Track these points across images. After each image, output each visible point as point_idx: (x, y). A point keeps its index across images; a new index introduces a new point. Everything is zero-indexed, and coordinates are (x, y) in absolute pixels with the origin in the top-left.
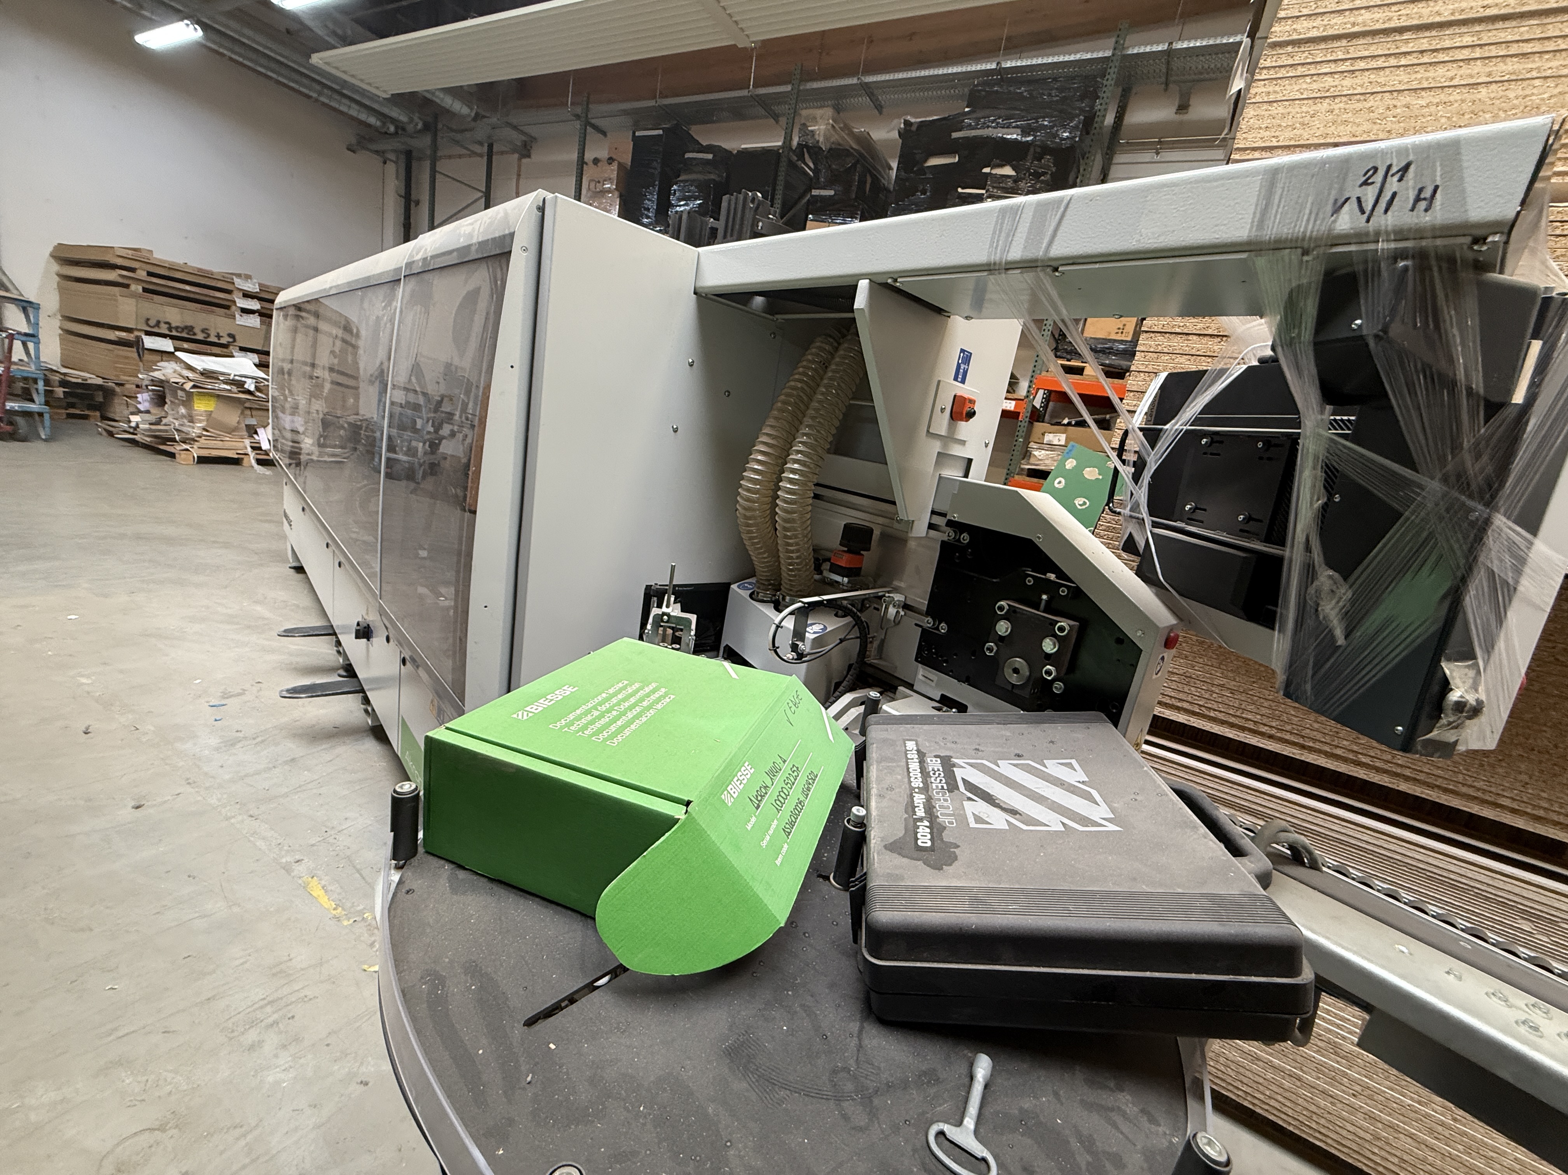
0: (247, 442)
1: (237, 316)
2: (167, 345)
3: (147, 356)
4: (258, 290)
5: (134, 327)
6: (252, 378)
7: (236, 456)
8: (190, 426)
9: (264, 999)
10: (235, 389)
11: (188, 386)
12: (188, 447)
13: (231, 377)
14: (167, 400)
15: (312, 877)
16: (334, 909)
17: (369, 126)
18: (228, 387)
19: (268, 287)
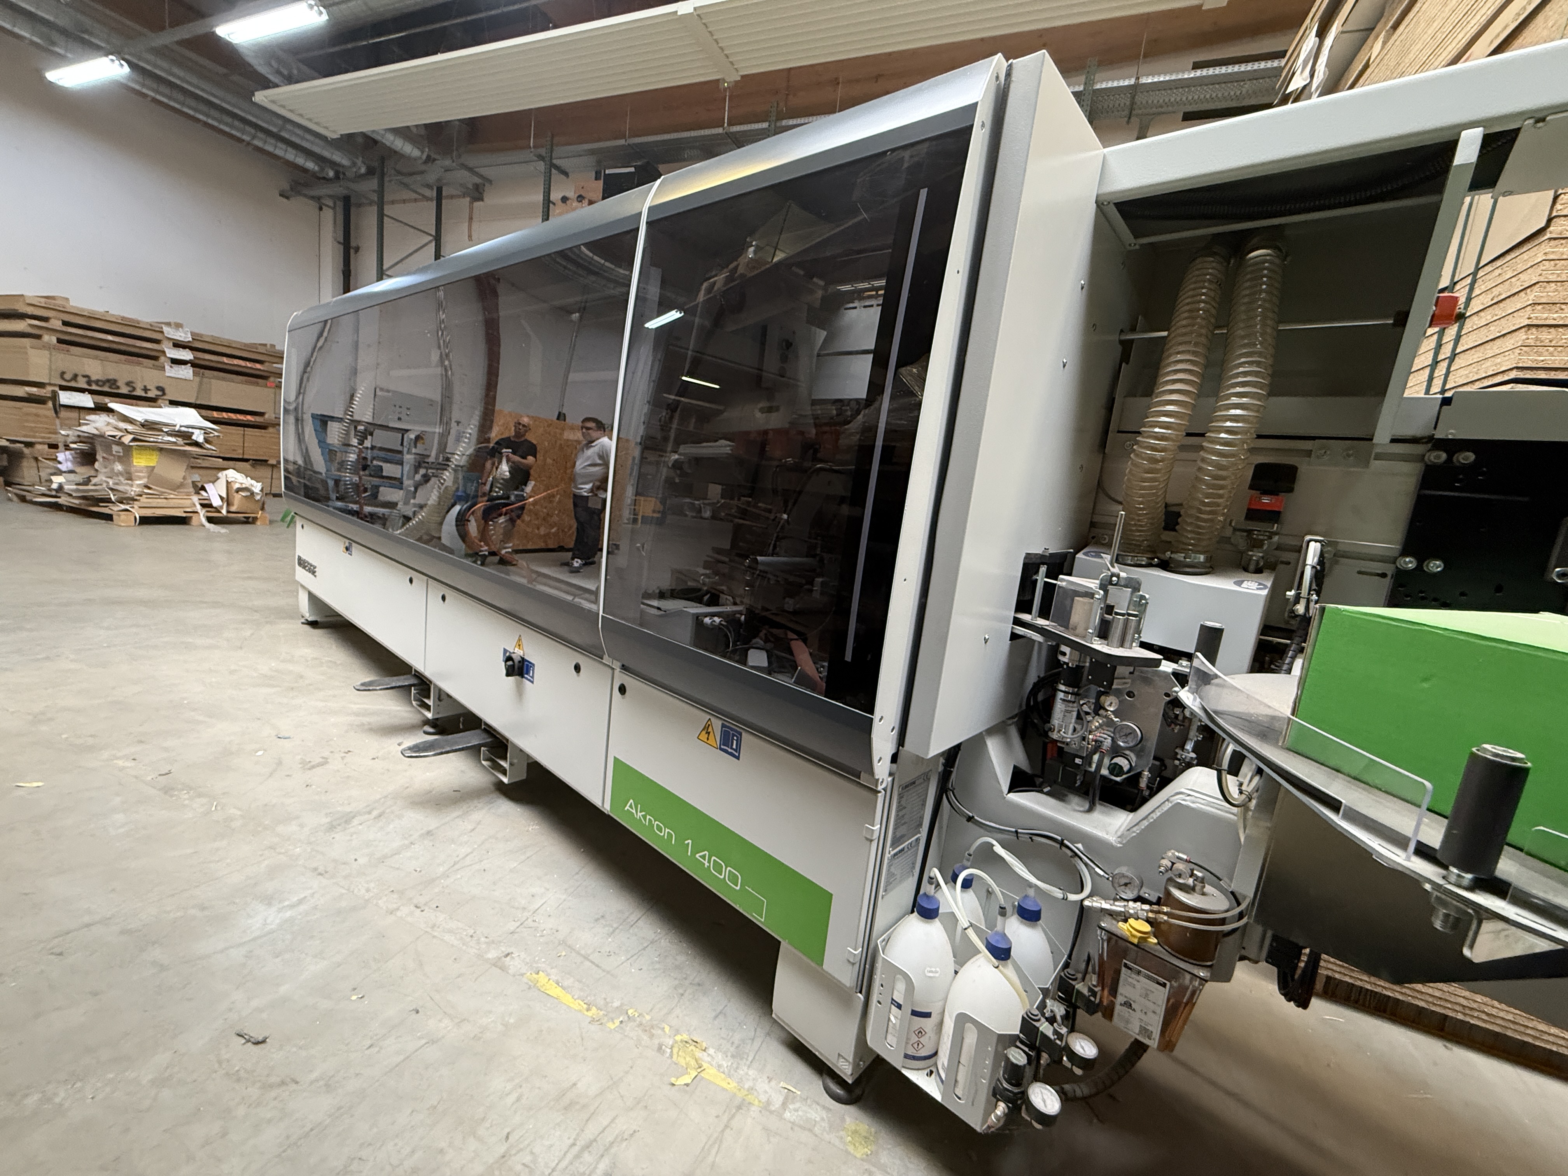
0: (195, 499)
1: (167, 367)
2: (87, 401)
3: (63, 414)
4: (190, 339)
5: (46, 381)
6: (201, 428)
7: (184, 515)
8: (127, 484)
9: (574, 1144)
10: (180, 441)
11: (127, 439)
12: (128, 507)
13: (177, 428)
14: (98, 457)
15: (538, 973)
16: (588, 1010)
17: (305, 170)
18: (173, 439)
19: (201, 336)
